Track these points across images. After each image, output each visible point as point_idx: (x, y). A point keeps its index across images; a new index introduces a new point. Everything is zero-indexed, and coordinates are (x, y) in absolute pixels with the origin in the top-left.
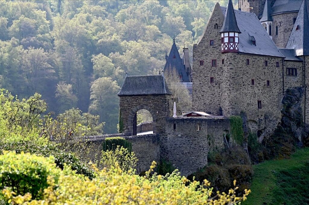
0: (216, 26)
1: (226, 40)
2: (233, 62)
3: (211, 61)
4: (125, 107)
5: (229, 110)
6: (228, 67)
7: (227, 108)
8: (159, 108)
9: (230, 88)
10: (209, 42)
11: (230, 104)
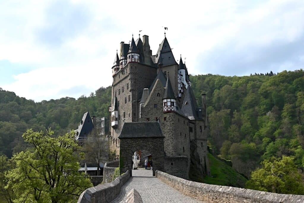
0: (158, 94)
1: (169, 104)
2: (174, 119)
3: (155, 118)
4: (125, 148)
5: (173, 153)
6: (171, 123)
7: (171, 151)
8: (157, 149)
9: (173, 137)
10: (154, 105)
11: (173, 149)
